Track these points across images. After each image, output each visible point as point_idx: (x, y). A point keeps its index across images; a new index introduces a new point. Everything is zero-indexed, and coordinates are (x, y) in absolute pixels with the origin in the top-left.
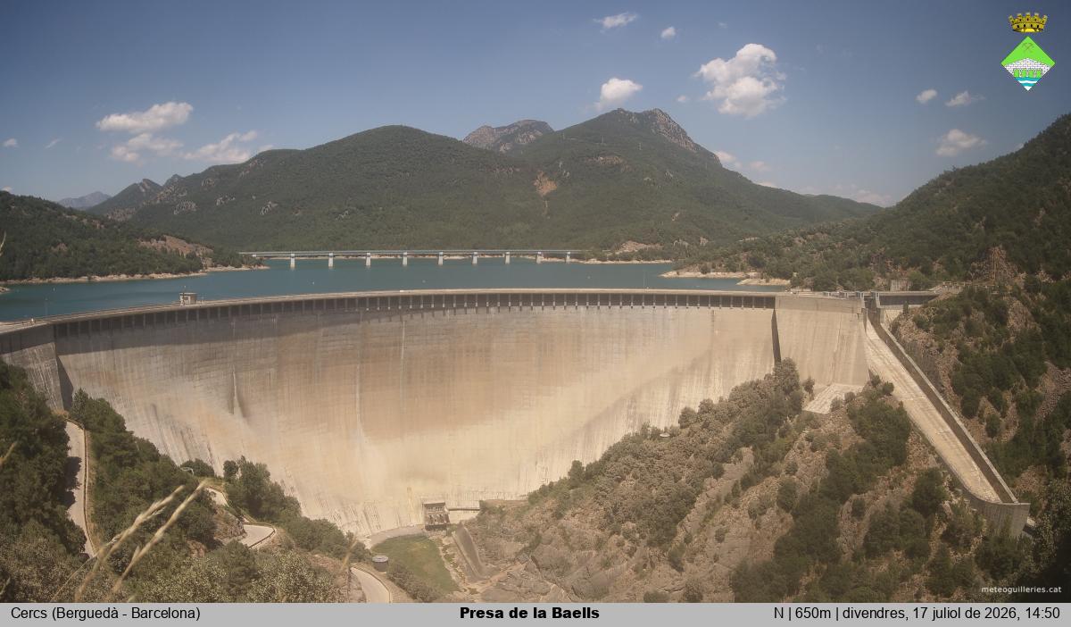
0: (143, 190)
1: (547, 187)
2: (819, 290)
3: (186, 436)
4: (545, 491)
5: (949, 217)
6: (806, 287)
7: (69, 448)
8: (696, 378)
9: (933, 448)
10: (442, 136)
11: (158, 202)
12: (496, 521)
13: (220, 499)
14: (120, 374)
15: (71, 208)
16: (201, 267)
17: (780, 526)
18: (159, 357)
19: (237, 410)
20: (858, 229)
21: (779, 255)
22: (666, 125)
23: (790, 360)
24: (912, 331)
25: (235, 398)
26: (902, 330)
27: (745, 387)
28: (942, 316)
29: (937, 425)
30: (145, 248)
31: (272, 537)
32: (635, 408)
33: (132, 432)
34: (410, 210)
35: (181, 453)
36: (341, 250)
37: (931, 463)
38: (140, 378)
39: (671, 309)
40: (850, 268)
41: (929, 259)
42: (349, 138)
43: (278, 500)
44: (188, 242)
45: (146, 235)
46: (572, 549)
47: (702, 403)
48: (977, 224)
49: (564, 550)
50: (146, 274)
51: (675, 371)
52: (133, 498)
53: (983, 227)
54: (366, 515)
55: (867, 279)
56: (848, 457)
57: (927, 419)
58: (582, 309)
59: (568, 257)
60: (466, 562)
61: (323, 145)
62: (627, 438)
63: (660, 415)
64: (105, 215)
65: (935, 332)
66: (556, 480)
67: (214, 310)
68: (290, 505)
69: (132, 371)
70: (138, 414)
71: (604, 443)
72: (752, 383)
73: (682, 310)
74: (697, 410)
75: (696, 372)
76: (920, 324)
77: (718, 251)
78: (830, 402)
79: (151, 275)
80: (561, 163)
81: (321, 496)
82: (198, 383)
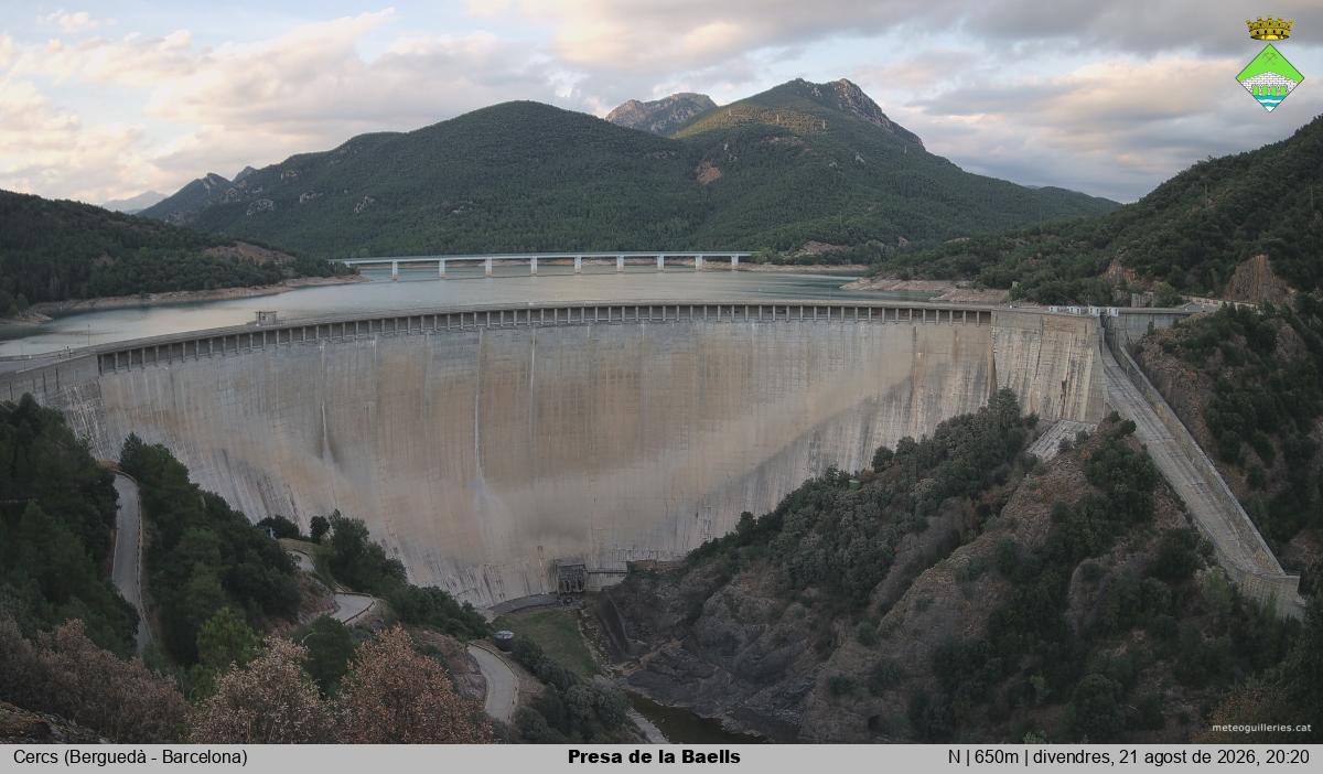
0: (208, 187)
1: (710, 174)
2: (1044, 304)
3: (264, 487)
4: (709, 550)
5: (1204, 218)
6: (1029, 300)
7: (119, 507)
8: (893, 409)
9: (1183, 504)
10: (578, 114)
11: (227, 200)
12: (647, 587)
13: (306, 564)
14: (183, 413)
15: (117, 212)
16: (280, 280)
17: (995, 596)
18: (229, 391)
19: (327, 454)
20: (1093, 230)
21: (996, 260)
22: (855, 98)
23: (1009, 390)
24: (1158, 358)
25: (325, 438)
26: (1147, 356)
27: (954, 422)
28: (1196, 339)
29: (1188, 475)
30: (210, 258)
31: (370, 609)
32: (819, 446)
33: (198, 485)
34: (540, 204)
35: (257, 508)
36: (454, 254)
37: (1180, 522)
38: (206, 418)
39: (863, 326)
40: (1082, 276)
41: (1179, 269)
42: (464, 116)
43: (379, 564)
44: (265, 247)
45: (213, 241)
46: (740, 622)
47: (900, 441)
48: (1238, 227)
49: (730, 623)
50: (212, 288)
51: (867, 402)
52: (199, 566)
53: (1244, 233)
54: (486, 580)
55: (1103, 291)
56: (1078, 512)
57: (1176, 468)
58: (753, 325)
59: (735, 261)
60: (610, 638)
61: (431, 127)
62: (809, 485)
63: (850, 456)
64: (161, 219)
65: (1187, 359)
66: (721, 535)
67: (298, 330)
68: (393, 570)
69: (197, 409)
70: (203, 462)
71: (780, 491)
72: (963, 417)
73: (877, 328)
74: (895, 450)
75: (894, 403)
76: (1168, 349)
77: (921, 255)
78: (1057, 443)
79: (218, 291)
80: (726, 146)
81: (432, 559)
82: (278, 423)
